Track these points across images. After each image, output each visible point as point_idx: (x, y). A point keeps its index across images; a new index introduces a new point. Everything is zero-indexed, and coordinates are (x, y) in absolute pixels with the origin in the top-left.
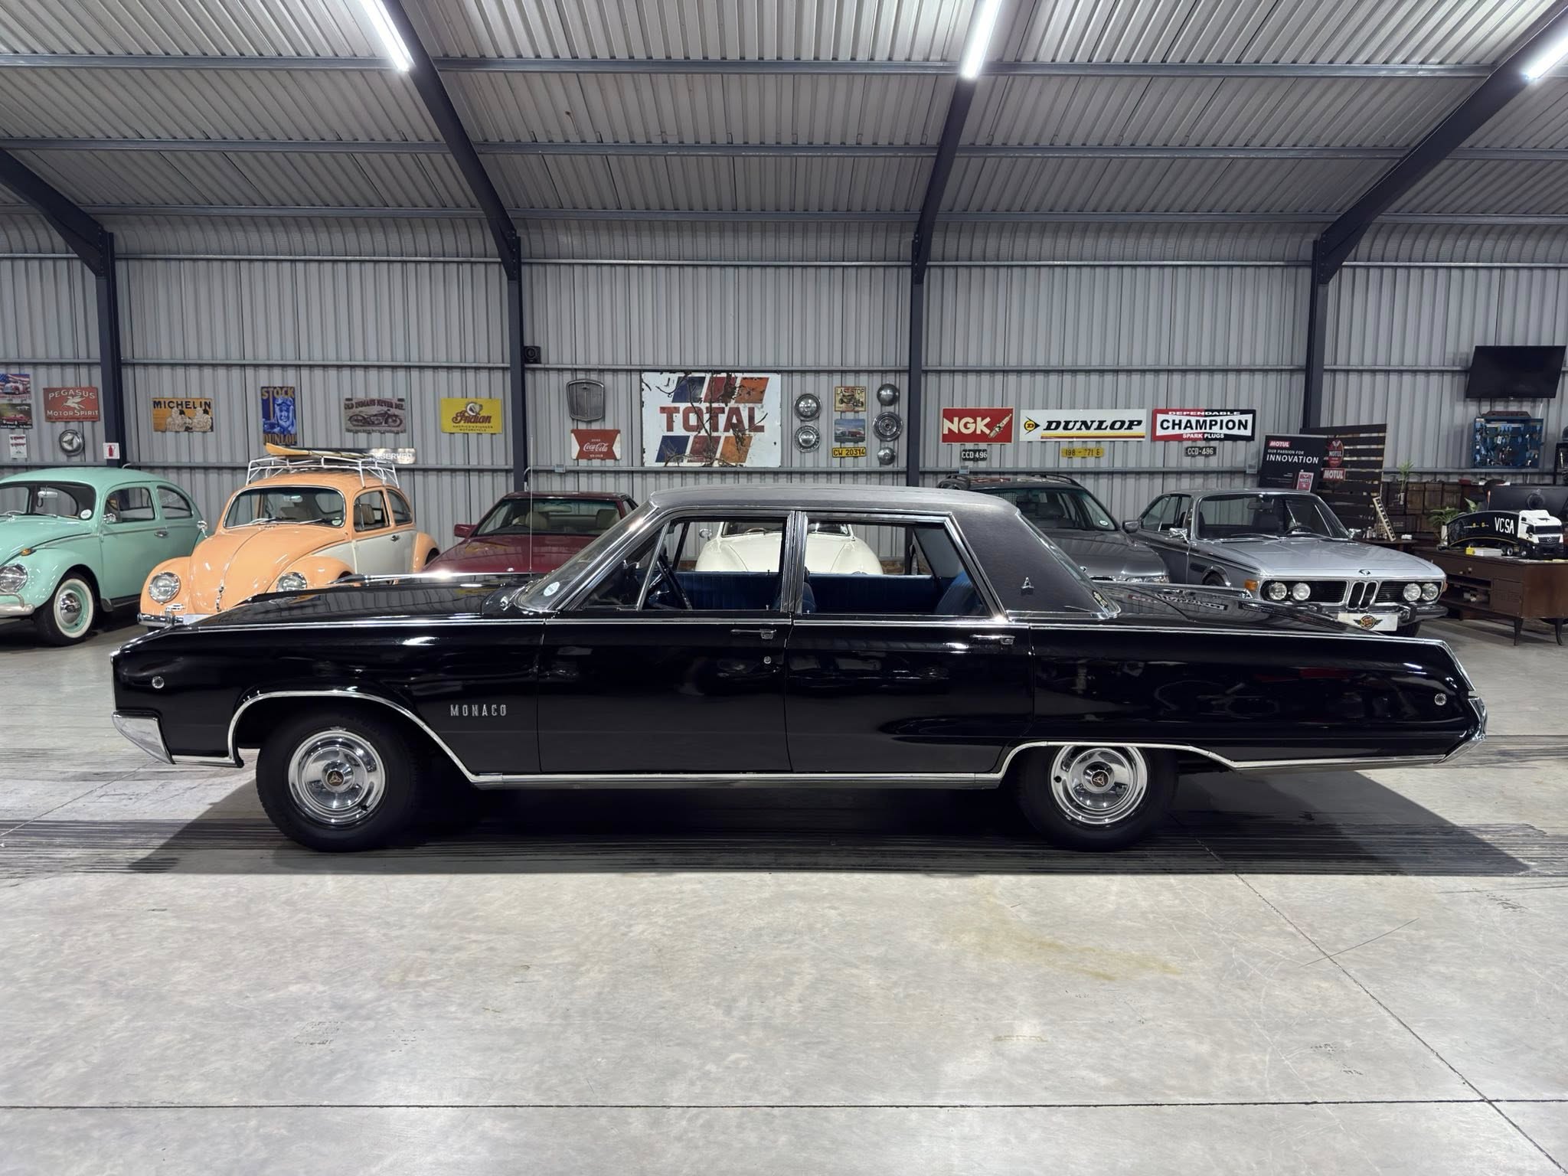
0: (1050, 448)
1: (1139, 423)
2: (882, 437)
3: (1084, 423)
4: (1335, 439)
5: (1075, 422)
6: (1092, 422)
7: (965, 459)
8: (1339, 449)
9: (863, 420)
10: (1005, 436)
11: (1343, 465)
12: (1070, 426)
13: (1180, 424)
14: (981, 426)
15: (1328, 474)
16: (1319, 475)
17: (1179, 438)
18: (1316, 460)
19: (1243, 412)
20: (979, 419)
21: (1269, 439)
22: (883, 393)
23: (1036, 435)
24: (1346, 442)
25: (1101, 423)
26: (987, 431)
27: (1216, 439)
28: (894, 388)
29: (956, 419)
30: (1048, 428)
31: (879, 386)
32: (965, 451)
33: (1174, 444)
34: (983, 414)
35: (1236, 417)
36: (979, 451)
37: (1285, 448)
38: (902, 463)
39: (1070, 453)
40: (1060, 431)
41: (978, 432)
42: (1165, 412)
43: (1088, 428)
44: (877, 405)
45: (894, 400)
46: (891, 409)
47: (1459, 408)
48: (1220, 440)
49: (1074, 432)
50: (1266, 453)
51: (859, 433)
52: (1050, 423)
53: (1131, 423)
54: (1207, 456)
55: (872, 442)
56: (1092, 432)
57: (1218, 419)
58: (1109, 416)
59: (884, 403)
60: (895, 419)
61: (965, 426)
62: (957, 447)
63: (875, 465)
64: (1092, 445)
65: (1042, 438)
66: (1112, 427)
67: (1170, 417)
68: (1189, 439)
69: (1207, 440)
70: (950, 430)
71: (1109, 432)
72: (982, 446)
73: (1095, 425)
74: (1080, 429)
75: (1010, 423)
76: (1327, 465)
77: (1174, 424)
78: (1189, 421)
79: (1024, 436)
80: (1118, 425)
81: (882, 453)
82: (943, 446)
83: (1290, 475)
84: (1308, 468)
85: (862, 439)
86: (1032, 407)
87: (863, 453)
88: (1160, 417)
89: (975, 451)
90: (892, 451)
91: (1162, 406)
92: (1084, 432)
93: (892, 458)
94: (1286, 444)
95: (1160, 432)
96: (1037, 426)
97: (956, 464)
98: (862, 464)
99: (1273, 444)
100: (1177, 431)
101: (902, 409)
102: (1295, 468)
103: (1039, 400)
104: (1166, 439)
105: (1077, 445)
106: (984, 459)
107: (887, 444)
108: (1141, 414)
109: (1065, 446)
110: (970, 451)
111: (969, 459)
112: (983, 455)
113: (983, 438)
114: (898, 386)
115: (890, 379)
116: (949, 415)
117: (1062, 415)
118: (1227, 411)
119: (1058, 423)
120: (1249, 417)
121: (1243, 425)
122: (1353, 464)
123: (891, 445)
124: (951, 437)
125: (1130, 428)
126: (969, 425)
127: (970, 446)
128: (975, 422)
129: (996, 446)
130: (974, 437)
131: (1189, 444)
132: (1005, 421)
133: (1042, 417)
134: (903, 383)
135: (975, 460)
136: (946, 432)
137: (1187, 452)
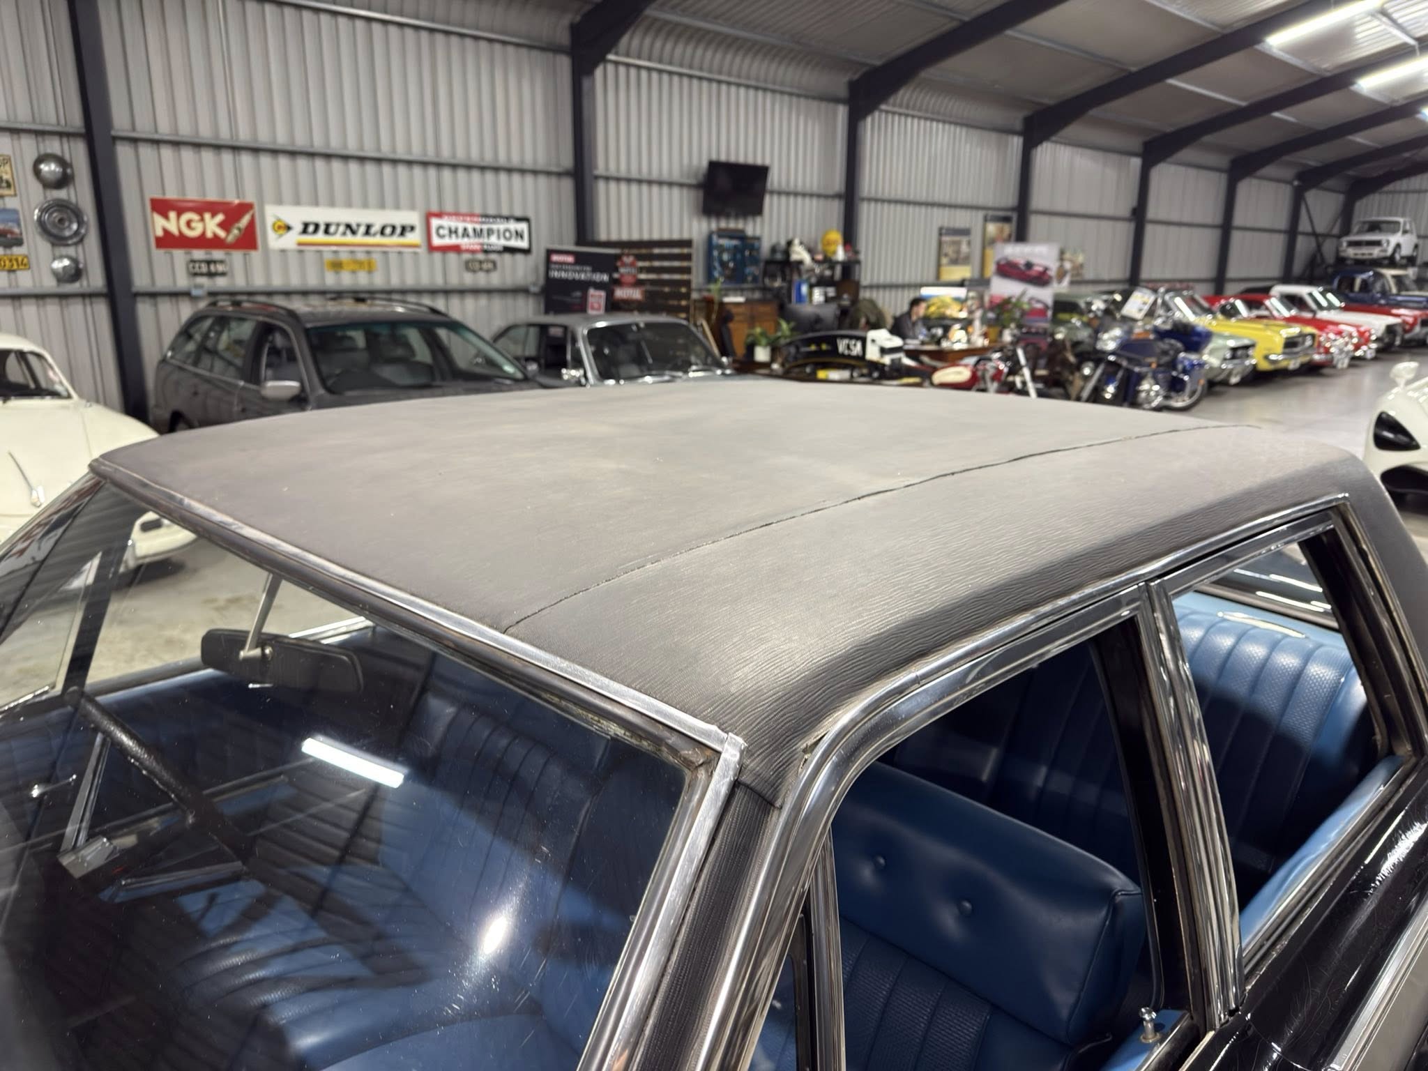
0: (310, 257)
1: (412, 228)
2: (57, 240)
3: (348, 226)
4: (628, 255)
5: (338, 225)
6: (358, 225)
7: (196, 274)
8: (632, 265)
9: (15, 212)
10: (248, 240)
11: (638, 283)
12: (332, 229)
13: (456, 232)
14: (211, 225)
15: (620, 293)
16: (610, 295)
17: (456, 249)
18: (605, 278)
19: (519, 220)
20: (207, 216)
21: (550, 252)
22: (44, 168)
23: (290, 240)
24: (639, 257)
25: (369, 227)
26: (222, 234)
27: (494, 252)
28: (60, 161)
29: (172, 215)
30: (305, 231)
31: (35, 156)
32: (193, 261)
33: (452, 256)
34: (213, 208)
35: (513, 226)
36: (215, 262)
37: (568, 264)
38: (95, 279)
39: (337, 266)
40: (320, 237)
41: (209, 235)
42: (439, 215)
43: (354, 232)
44: (35, 188)
45: (64, 181)
46: (62, 194)
47: (695, 224)
48: (499, 252)
49: (337, 238)
50: (548, 269)
51: (12, 233)
52: (306, 225)
53: (404, 229)
54: (488, 271)
55: (35, 246)
56: (359, 238)
57: (495, 227)
58: (378, 218)
59: (47, 184)
60: (69, 210)
61: (189, 223)
62: (179, 255)
63: (49, 284)
64: (361, 256)
65: (300, 244)
66: (382, 232)
67: (446, 222)
68: (468, 251)
69: (486, 252)
70: (166, 232)
71: (378, 239)
72: (218, 254)
73: (362, 229)
74: (344, 234)
75: (251, 224)
76: (618, 283)
77: (450, 232)
78: (465, 229)
79: (275, 242)
80: (388, 230)
81: (58, 265)
82: (159, 254)
83: (578, 294)
84: (599, 286)
85: (19, 242)
86: (279, 201)
87: (25, 264)
88: (435, 222)
89: (209, 262)
90: (75, 261)
91: (434, 208)
92: (349, 238)
93: (76, 273)
94: (570, 259)
95: (437, 241)
96: (288, 228)
97: (183, 282)
98: (25, 281)
99: (555, 258)
100: (453, 241)
101: (82, 194)
102: (585, 286)
103: (287, 191)
104: (444, 249)
105: (344, 257)
106: (223, 274)
107: (64, 250)
108: (413, 218)
109: (328, 257)
110: (201, 261)
111: (202, 275)
112: (220, 268)
113: (216, 243)
114: (67, 157)
115: (54, 146)
116: (162, 207)
117: (321, 215)
118: (501, 217)
119: (317, 226)
120: (523, 227)
121: (519, 235)
122: (652, 282)
123: (71, 251)
124: (168, 241)
125: (402, 234)
126: (193, 225)
127: (199, 254)
128: (202, 220)
129: (237, 256)
130: (202, 242)
131: (466, 256)
132: (245, 220)
133: (296, 215)
134: (78, 154)
135: (211, 275)
136: (160, 233)
137: (468, 266)
